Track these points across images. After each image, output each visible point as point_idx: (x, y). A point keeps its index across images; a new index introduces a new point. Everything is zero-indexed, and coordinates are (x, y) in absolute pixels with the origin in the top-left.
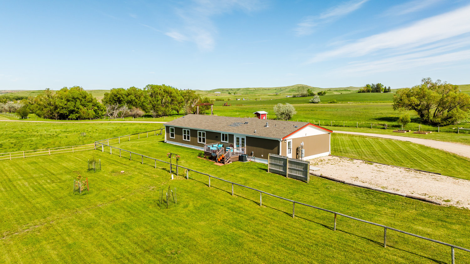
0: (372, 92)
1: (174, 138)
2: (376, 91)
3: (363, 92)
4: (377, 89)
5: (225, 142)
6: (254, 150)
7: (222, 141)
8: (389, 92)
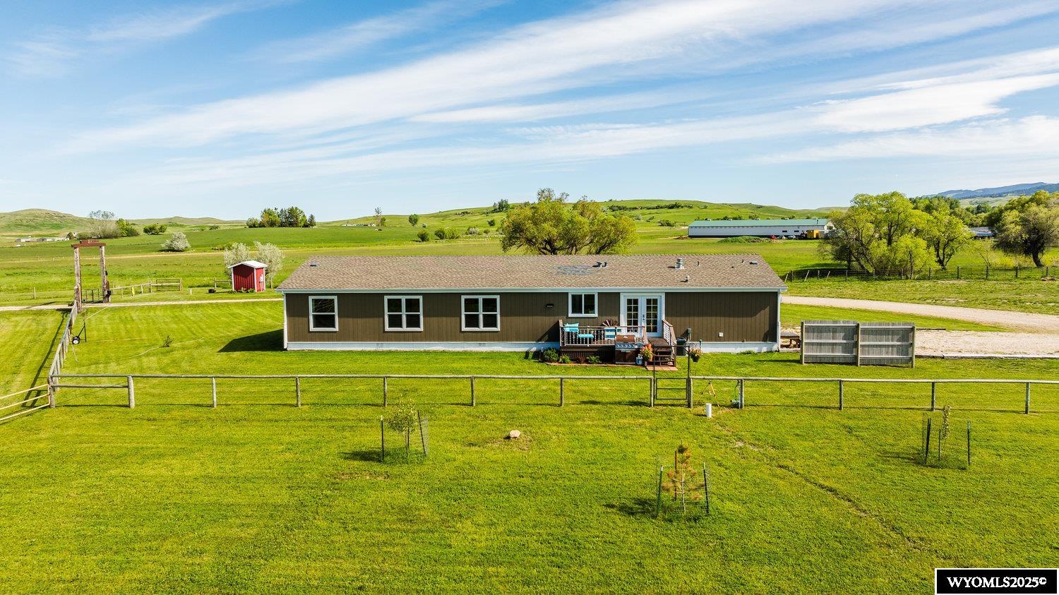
0: (282, 225)
1: (337, 329)
2: (290, 225)
3: (260, 227)
4: (291, 219)
5: (583, 315)
6: (692, 323)
7: (570, 315)
8: (312, 226)
